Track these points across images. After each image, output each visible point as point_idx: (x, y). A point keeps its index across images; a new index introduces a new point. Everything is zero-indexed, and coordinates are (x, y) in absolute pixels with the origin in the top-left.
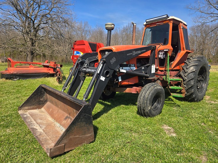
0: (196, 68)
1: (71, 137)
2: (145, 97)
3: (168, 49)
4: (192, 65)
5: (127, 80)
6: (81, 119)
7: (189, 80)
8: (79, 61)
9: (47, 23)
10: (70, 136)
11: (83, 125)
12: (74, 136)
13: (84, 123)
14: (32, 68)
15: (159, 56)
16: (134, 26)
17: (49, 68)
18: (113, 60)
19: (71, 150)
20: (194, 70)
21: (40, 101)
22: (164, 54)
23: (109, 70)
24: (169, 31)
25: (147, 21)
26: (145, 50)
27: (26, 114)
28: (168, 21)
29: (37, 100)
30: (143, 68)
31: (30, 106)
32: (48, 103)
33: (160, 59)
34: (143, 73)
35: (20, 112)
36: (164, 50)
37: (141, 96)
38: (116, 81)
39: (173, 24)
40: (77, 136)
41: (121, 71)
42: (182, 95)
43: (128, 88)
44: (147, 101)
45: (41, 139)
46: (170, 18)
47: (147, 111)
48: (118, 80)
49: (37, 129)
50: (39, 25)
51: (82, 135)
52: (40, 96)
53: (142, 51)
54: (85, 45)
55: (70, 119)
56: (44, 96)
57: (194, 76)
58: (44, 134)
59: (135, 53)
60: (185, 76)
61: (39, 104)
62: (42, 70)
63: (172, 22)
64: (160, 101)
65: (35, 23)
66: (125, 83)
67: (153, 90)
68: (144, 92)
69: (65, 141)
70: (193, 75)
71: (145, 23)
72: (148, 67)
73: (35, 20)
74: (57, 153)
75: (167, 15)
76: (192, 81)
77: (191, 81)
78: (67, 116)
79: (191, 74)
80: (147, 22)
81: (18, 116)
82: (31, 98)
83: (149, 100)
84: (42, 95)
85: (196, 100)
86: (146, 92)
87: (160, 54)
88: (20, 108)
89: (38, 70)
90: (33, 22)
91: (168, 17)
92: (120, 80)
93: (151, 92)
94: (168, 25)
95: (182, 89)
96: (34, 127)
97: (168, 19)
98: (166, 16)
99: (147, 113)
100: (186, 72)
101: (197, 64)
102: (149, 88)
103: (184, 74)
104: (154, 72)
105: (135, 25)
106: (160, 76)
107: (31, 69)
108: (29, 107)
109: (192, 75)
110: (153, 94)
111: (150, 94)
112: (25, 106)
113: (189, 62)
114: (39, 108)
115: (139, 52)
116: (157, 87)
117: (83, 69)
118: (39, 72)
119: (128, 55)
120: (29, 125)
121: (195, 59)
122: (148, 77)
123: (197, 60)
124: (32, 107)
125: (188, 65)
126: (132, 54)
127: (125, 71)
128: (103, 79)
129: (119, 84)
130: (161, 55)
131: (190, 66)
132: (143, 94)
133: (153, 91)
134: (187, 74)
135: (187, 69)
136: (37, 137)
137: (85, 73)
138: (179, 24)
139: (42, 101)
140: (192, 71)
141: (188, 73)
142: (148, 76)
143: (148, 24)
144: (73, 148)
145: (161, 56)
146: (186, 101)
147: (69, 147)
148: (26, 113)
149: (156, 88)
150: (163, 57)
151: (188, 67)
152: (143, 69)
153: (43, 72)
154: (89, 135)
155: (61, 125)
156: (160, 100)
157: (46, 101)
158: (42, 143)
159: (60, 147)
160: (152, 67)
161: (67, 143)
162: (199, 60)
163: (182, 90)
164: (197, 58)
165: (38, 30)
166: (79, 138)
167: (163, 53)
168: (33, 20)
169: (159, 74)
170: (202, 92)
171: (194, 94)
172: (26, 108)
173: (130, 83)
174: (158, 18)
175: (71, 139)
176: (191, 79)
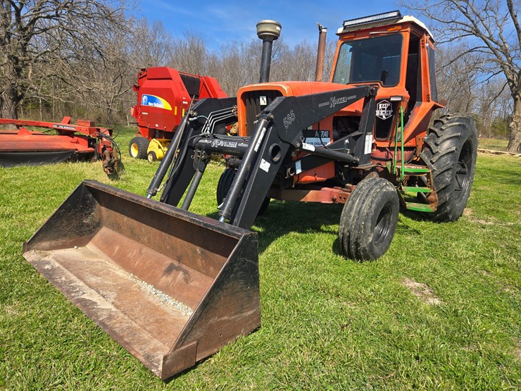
0: (456, 145)
1: (211, 321)
2: (362, 211)
3: (402, 97)
4: (448, 136)
5: (312, 171)
6: (236, 273)
7: (441, 171)
8: (190, 119)
9: (58, 16)
10: (209, 318)
11: (239, 287)
12: (219, 317)
13: (242, 282)
14: (27, 137)
15: (377, 112)
16: (323, 34)
17: (76, 138)
18: (289, 119)
19: (211, 356)
20: (454, 149)
21: (83, 225)
22: (389, 108)
23: (280, 144)
24: (402, 53)
25: (346, 24)
26: (355, 97)
27: (48, 263)
28: (400, 27)
29: (74, 223)
30: (347, 141)
31: (56, 239)
32: (104, 231)
33: (379, 120)
34: (347, 154)
35: (30, 256)
36: (392, 99)
37: (351, 209)
38: (292, 172)
39: (411, 35)
40: (226, 318)
41: (304, 147)
42: (428, 206)
43: (311, 191)
44: (365, 221)
45: (117, 330)
46: (406, 19)
47: (365, 245)
48: (294, 170)
49: (95, 303)
50: (33, 22)
51: (236, 314)
52: (82, 211)
54: (171, 79)
55: (181, 273)
56: (92, 211)
57: (452, 163)
58: (121, 315)
59: (335, 102)
60: (433, 163)
61: (81, 234)
62: (57, 143)
63: (409, 29)
64: (388, 222)
65: (22, 14)
66: (309, 178)
67: (379, 194)
68: (357, 201)
69: (198, 333)
70: (451, 161)
71: (340, 30)
72: (356, 138)
73: (22, 5)
74: (181, 367)
75: (398, 11)
76: (448, 174)
77: (446, 174)
78: (172, 264)
79: (446, 157)
80: (345, 28)
81: (27, 268)
82: (56, 217)
83: (372, 219)
84: (88, 210)
85: (450, 217)
86: (364, 201)
87: (380, 107)
88: (28, 245)
89: (45, 143)
90: (18, 11)
91: (400, 17)
92: (299, 171)
93: (375, 201)
94: (401, 38)
95: (430, 193)
96: (85, 296)
97: (401, 21)
98: (395, 14)
99: (364, 250)
100: (433, 154)
101: (459, 134)
102: (369, 192)
103: (429, 157)
104: (370, 152)
105: (323, 30)
106: (379, 162)
107: (27, 139)
108: (53, 243)
109: (448, 162)
110: (378, 205)
111: (374, 206)
112: (41, 240)
113: (441, 129)
114: (81, 244)
115: (343, 100)
116: (388, 187)
117: (201, 141)
118: (49, 147)
119: (320, 105)
120: (68, 292)
121: (454, 124)
122: (357, 164)
123: (459, 125)
124: (60, 242)
125: (438, 137)
126: (327, 103)
127: (312, 148)
128: (265, 166)
129: (296, 179)
130: (382, 111)
131: (445, 138)
132: (356, 204)
133: (379, 198)
134: (437, 157)
135: (437, 145)
136: (102, 323)
137: (206, 151)
138: (422, 37)
139: (88, 225)
140: (449, 151)
141: (440, 155)
142: (358, 160)
143: (349, 33)
144: (216, 350)
145: (381, 114)
146: (430, 221)
147: (207, 348)
148: (46, 259)
149: (384, 190)
150: (386, 117)
151: (439, 141)
152: (347, 143)
153: (59, 147)
154: (250, 313)
155: (156, 287)
156: (389, 220)
157: (98, 225)
158: (126, 339)
159: (187, 349)
160: (367, 139)
161: (202, 338)
162: (463, 126)
163: (429, 195)
164: (457, 121)
165: (32, 34)
166: (229, 321)
167: (388, 105)
168: (18, 5)
169: (375, 157)
170: (461, 200)
171: (448, 204)
172: (45, 244)
173: (318, 179)
174: (375, 18)
175: (211, 328)
176: (445, 168)
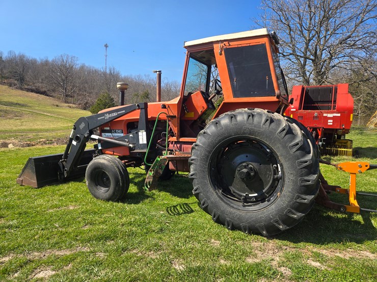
5: (110, 149)
6: (29, 167)
11: (30, 171)
18: (82, 126)
23: (79, 135)
26: (124, 111)
30: (131, 135)
51: (30, 179)
53: (118, 113)
59: (108, 116)
66: (109, 152)
92: (100, 148)
104: (145, 142)
115: (115, 114)
119: (99, 119)
122: (133, 149)
126: (103, 117)
127: (97, 138)
128: (74, 143)
142: (131, 146)
147: (24, 183)
152: (131, 137)
154: (34, 181)
159: (20, 180)
160: (139, 134)
161: (23, 179)
173: (115, 154)
